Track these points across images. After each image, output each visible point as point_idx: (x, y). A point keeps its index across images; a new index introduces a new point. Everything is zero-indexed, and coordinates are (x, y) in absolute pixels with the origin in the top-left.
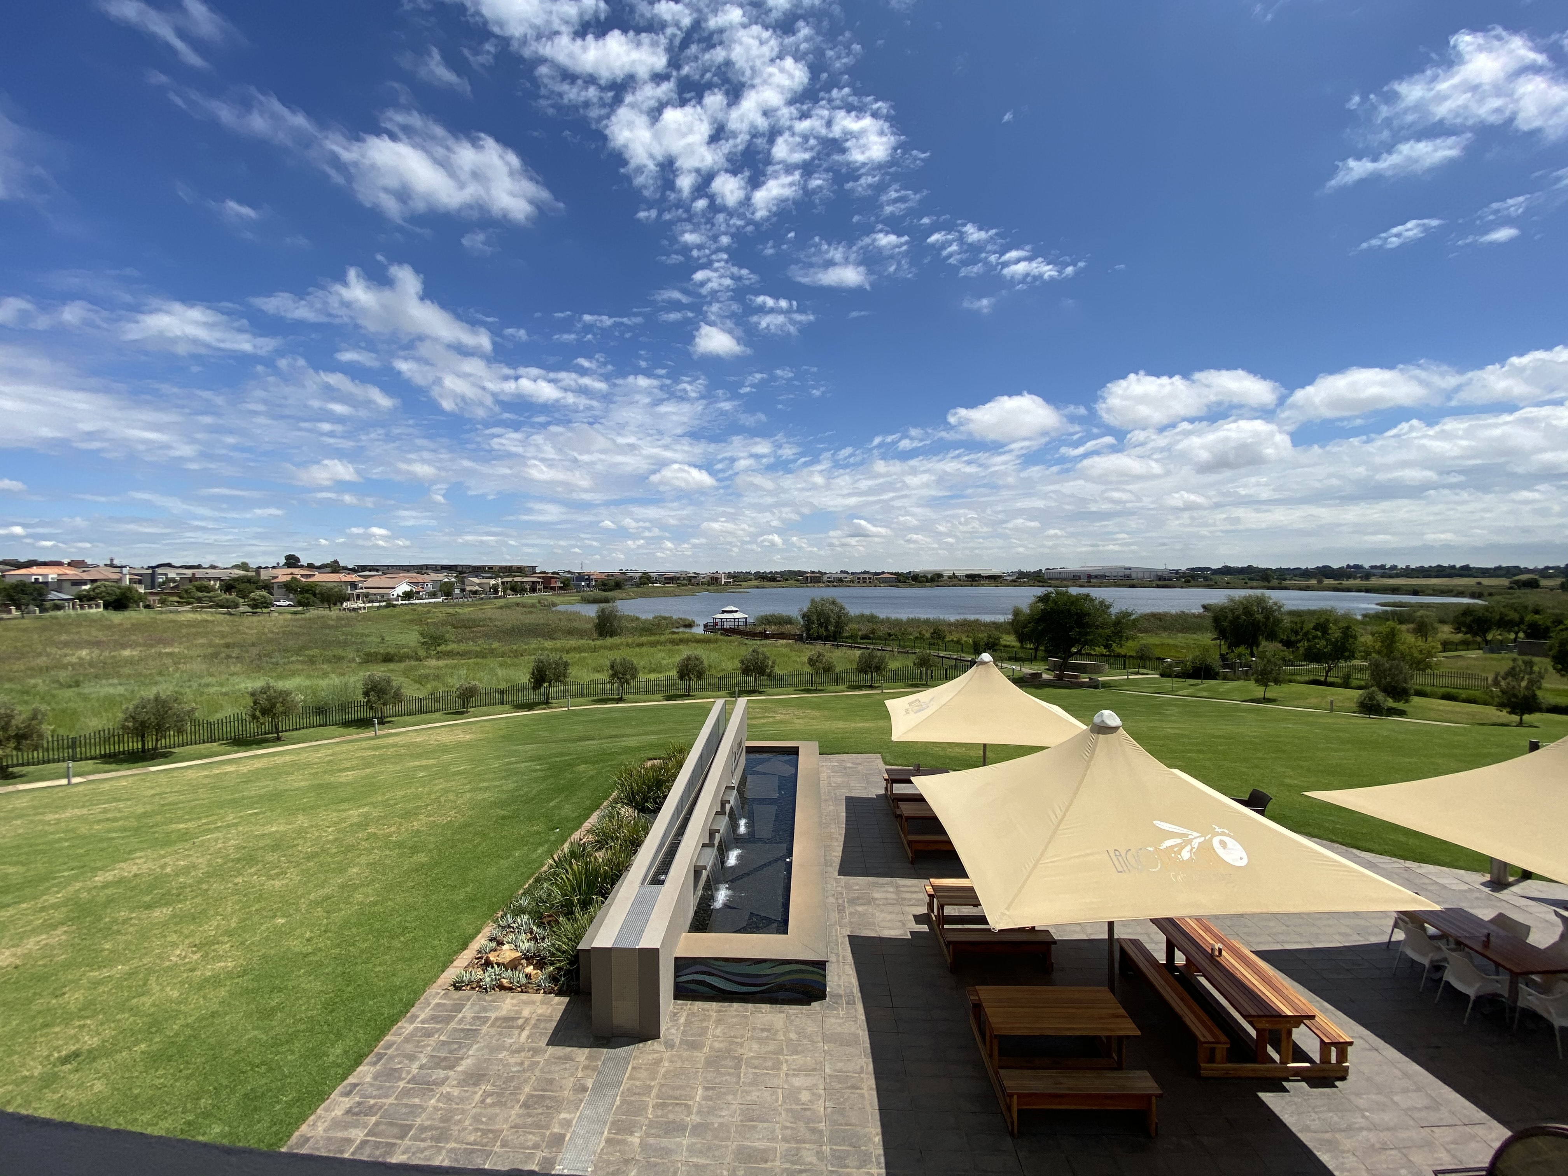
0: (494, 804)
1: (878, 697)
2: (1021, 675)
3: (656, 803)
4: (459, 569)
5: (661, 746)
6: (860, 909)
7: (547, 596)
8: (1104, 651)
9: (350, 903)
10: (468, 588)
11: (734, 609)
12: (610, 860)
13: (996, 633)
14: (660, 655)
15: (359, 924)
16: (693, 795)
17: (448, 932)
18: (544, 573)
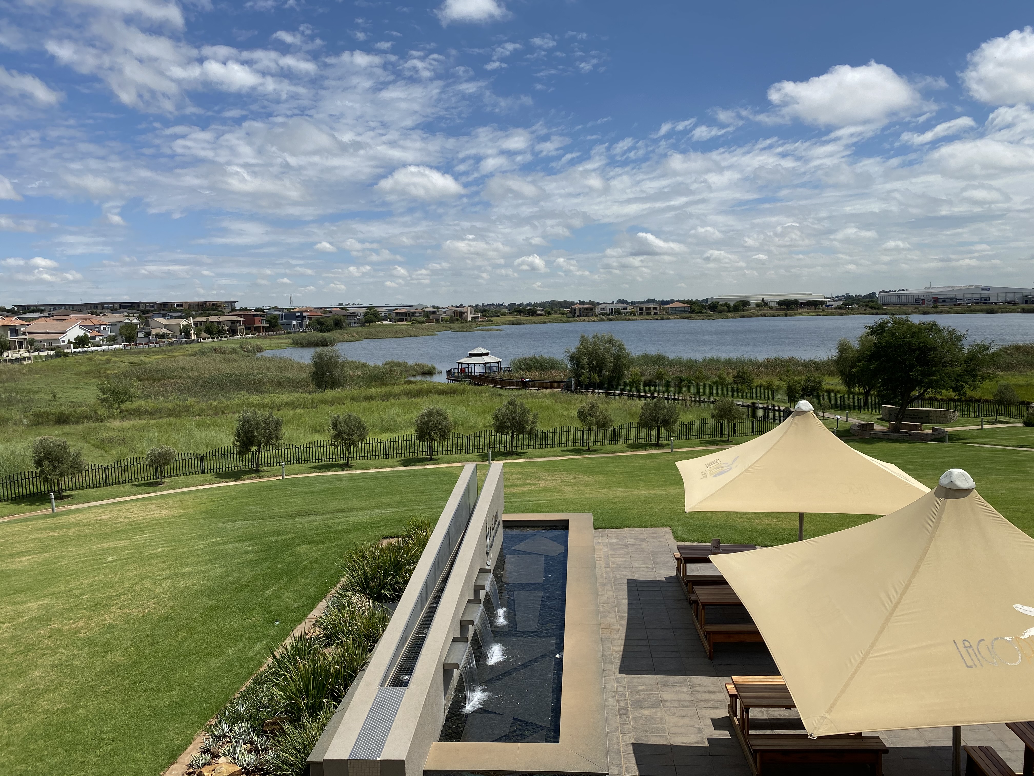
0: (200, 593)
1: (667, 458)
2: (848, 426)
3: (394, 590)
4: (142, 307)
5: (399, 521)
6: (646, 712)
7: (252, 338)
8: (953, 394)
9: (35, 712)
10: (154, 331)
11: (484, 351)
12: (342, 658)
13: (816, 375)
14: (395, 410)
15: (46, 736)
16: (439, 581)
17: (152, 744)
18: (246, 309)
